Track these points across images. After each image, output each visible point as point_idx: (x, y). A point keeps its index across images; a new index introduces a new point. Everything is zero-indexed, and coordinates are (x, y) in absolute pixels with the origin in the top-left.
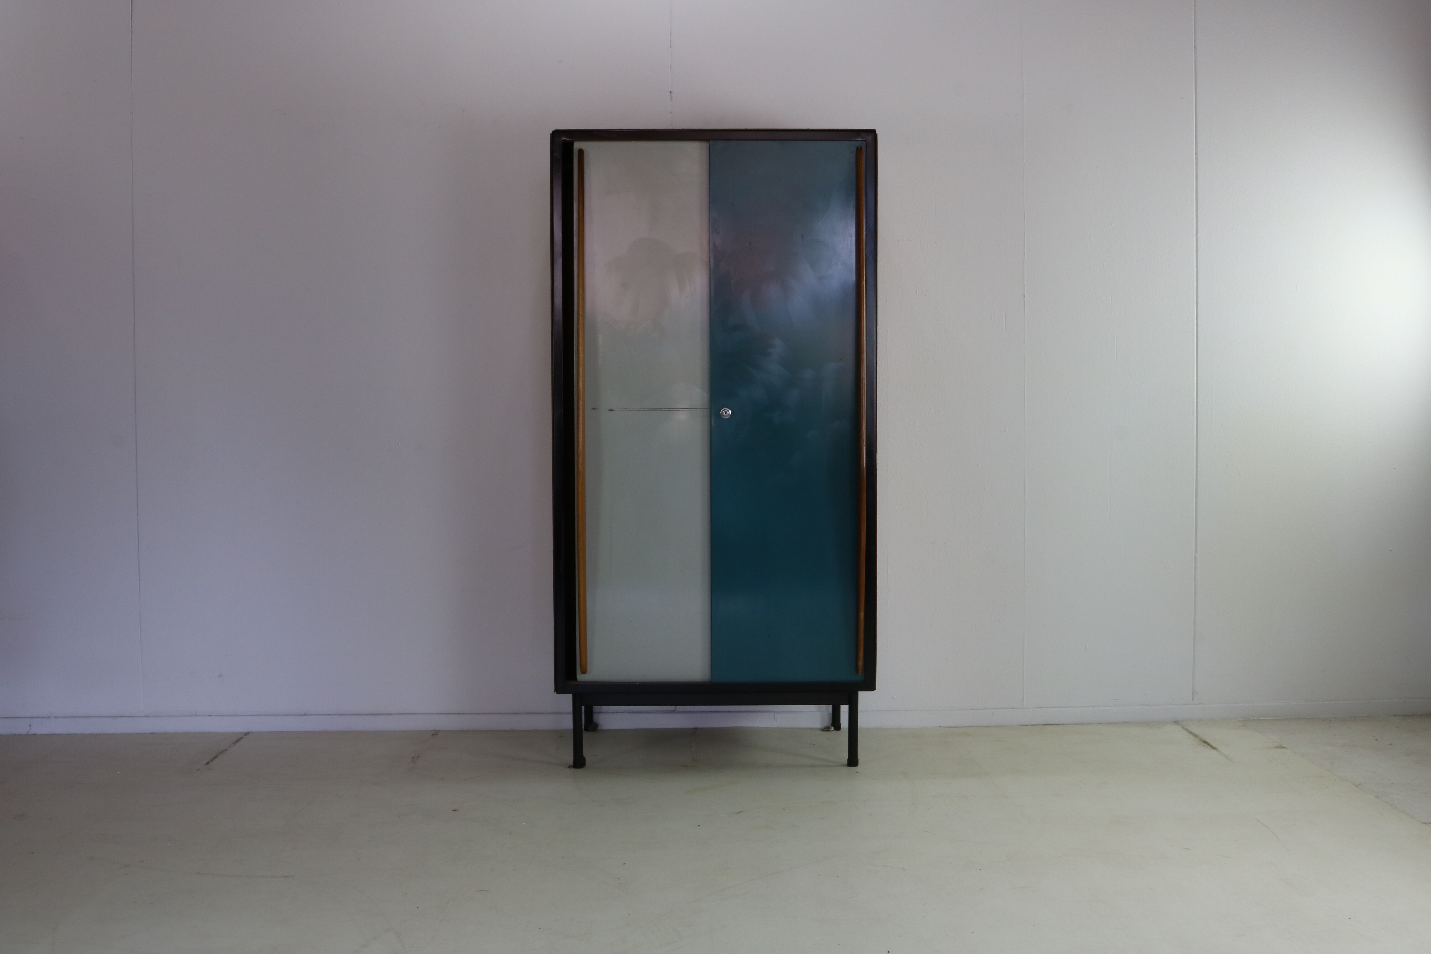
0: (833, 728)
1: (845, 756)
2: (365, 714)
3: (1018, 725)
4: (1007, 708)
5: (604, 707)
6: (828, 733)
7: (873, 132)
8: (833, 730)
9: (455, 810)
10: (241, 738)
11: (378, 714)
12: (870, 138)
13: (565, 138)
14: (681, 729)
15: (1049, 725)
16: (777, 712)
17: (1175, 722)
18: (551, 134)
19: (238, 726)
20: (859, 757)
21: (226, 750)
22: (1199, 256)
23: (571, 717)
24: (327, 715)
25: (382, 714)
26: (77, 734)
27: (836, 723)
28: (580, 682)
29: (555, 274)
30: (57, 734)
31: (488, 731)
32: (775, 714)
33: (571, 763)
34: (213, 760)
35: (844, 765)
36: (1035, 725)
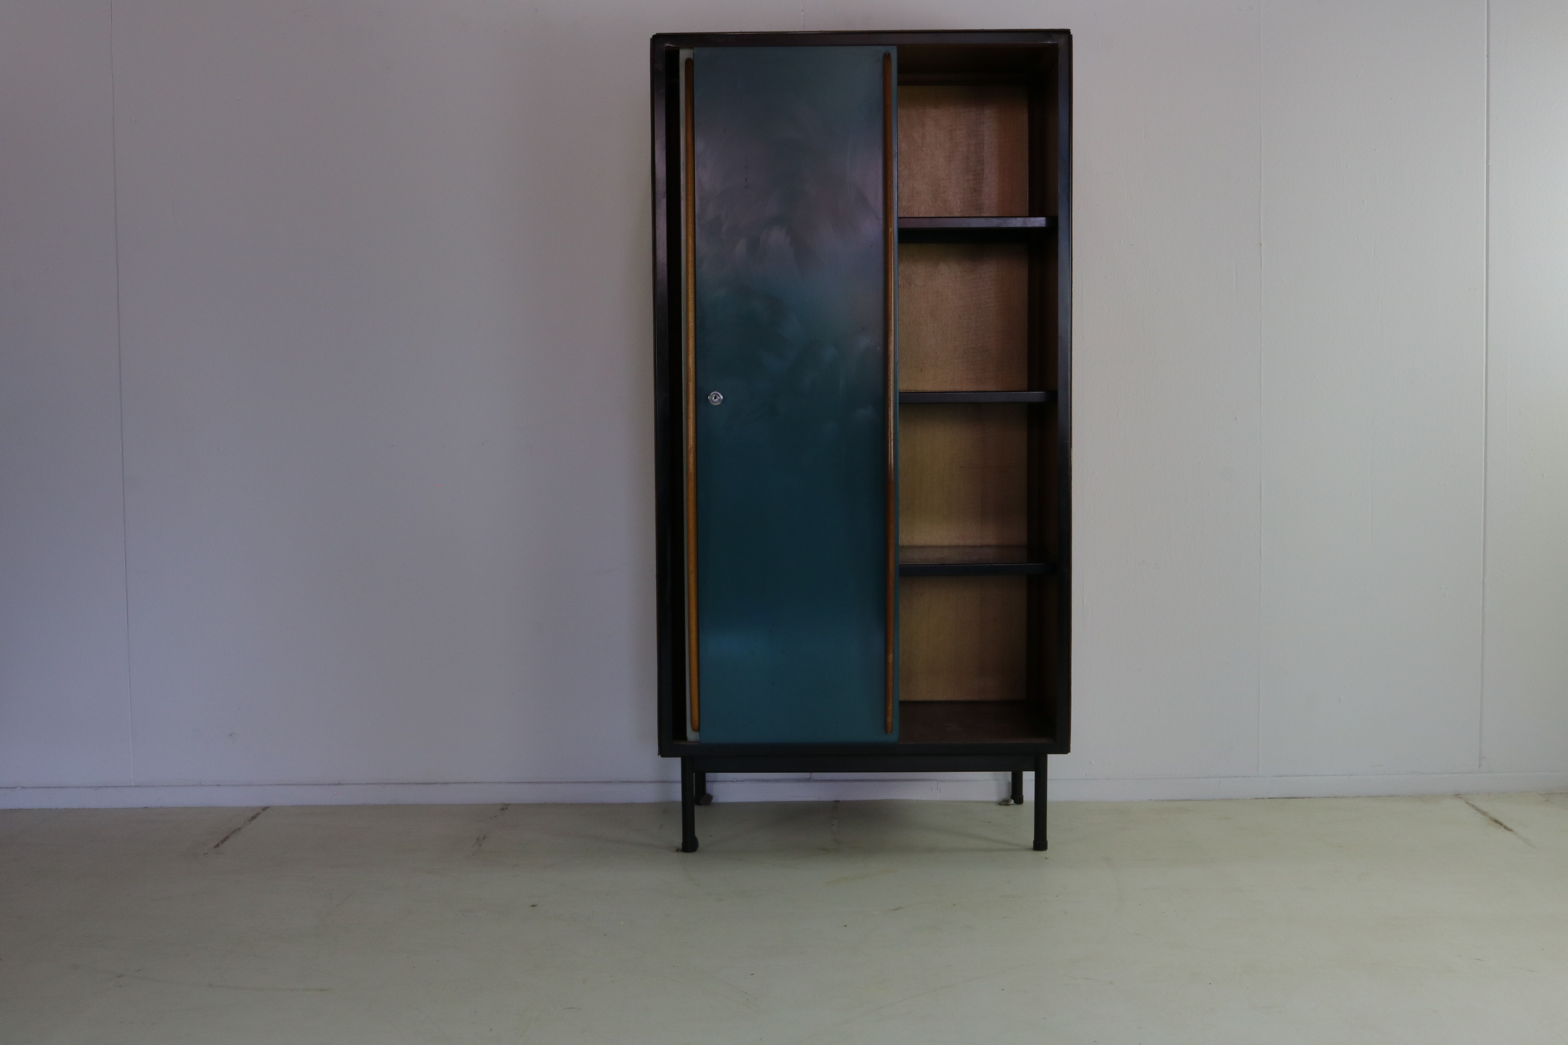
0: (1013, 802)
1: (1029, 837)
2: (416, 784)
3: (1252, 799)
4: (1237, 777)
5: (719, 774)
6: (1008, 807)
7: (1066, 34)
8: (1012, 804)
9: (534, 906)
10: (258, 814)
11: (431, 784)
12: (1061, 41)
13: (667, 45)
14: (819, 802)
15: (1291, 798)
16: (941, 781)
17: (1456, 795)
18: (651, 39)
19: (251, 799)
20: (1048, 839)
21: (239, 829)
22: (1490, 190)
23: (679, 787)
24: (367, 784)
25: (436, 783)
26: (50, 809)
27: (1016, 795)
28: (692, 742)
29: (657, 220)
30: (24, 809)
31: (571, 804)
32: (938, 783)
33: (680, 846)
34: (223, 841)
35: (1029, 849)
36: (1273, 798)
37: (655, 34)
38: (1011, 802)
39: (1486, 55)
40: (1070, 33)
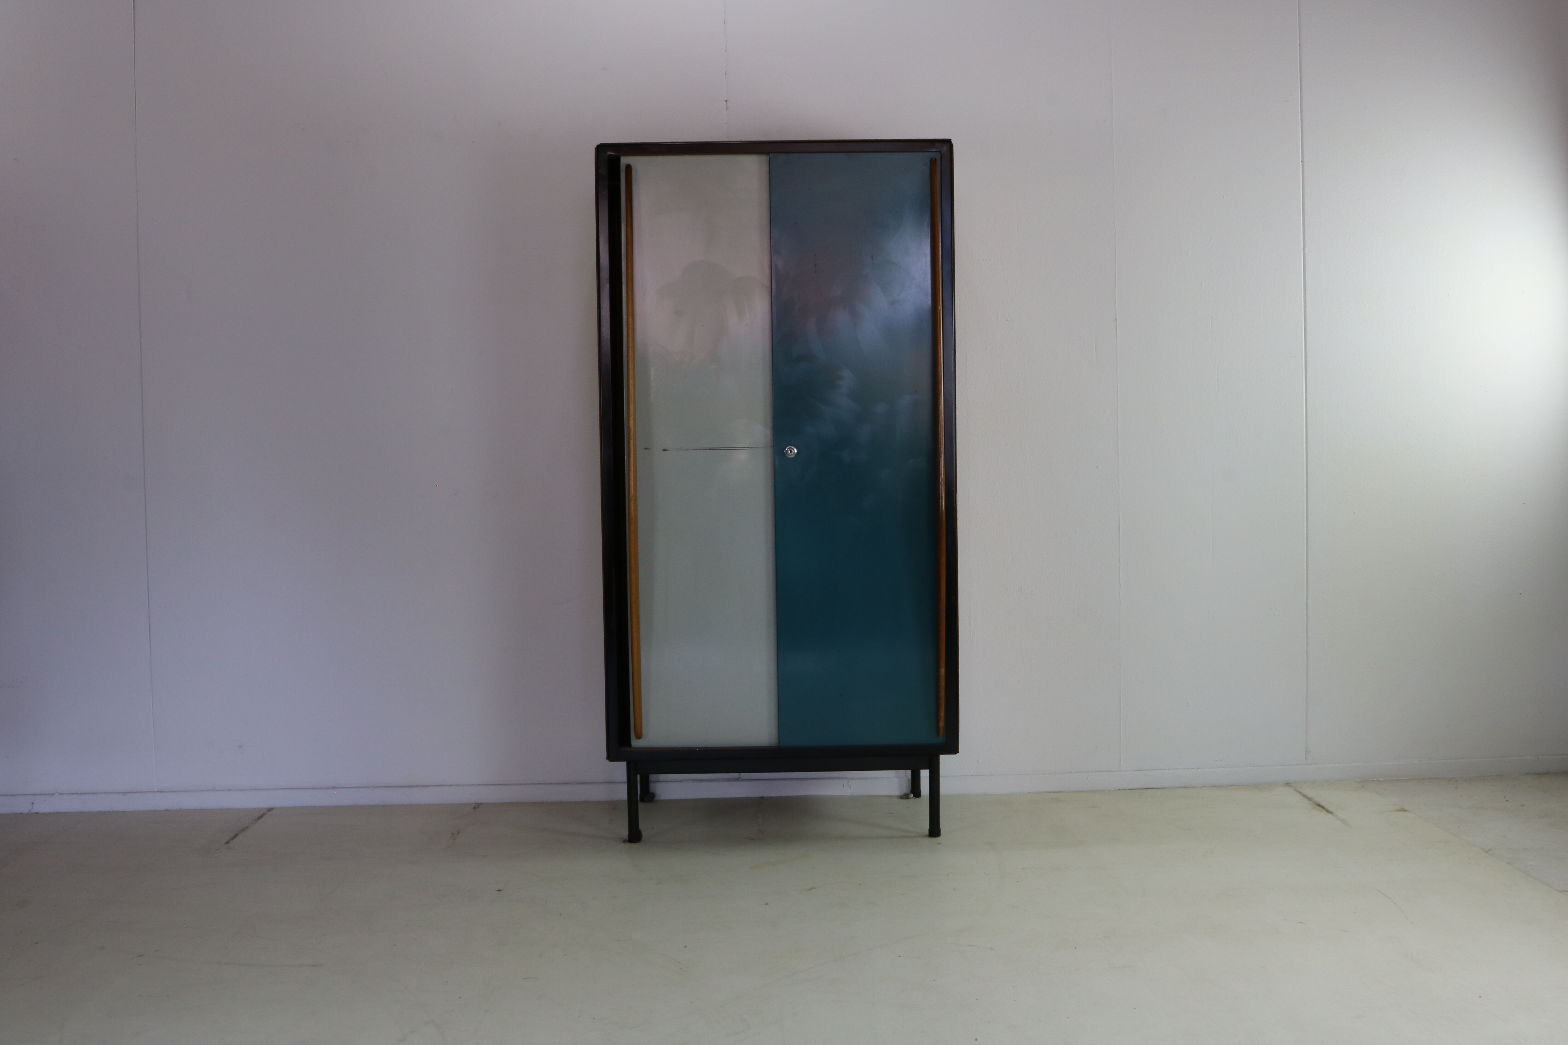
1: (926, 825)
2: (400, 787)
3: (1115, 790)
4: (1102, 772)
5: (661, 775)
6: (908, 800)
7: (948, 142)
8: (912, 798)
9: (499, 891)
10: (264, 814)
11: (413, 786)
12: (945, 148)
13: (610, 153)
14: (746, 798)
15: (1148, 789)
16: (851, 779)
17: (1286, 784)
18: (595, 149)
20: (941, 827)
21: (247, 827)
22: (1307, 274)
23: (625, 786)
24: (358, 787)
25: (417, 786)
26: (84, 812)
27: (915, 790)
28: (635, 748)
29: (601, 301)
30: (61, 813)
31: (534, 803)
32: (848, 781)
33: (626, 837)
34: (233, 838)
35: (924, 836)
36: (1133, 789)
37: (599, 144)
38: (911, 796)
39: (1301, 161)
40: (951, 142)
